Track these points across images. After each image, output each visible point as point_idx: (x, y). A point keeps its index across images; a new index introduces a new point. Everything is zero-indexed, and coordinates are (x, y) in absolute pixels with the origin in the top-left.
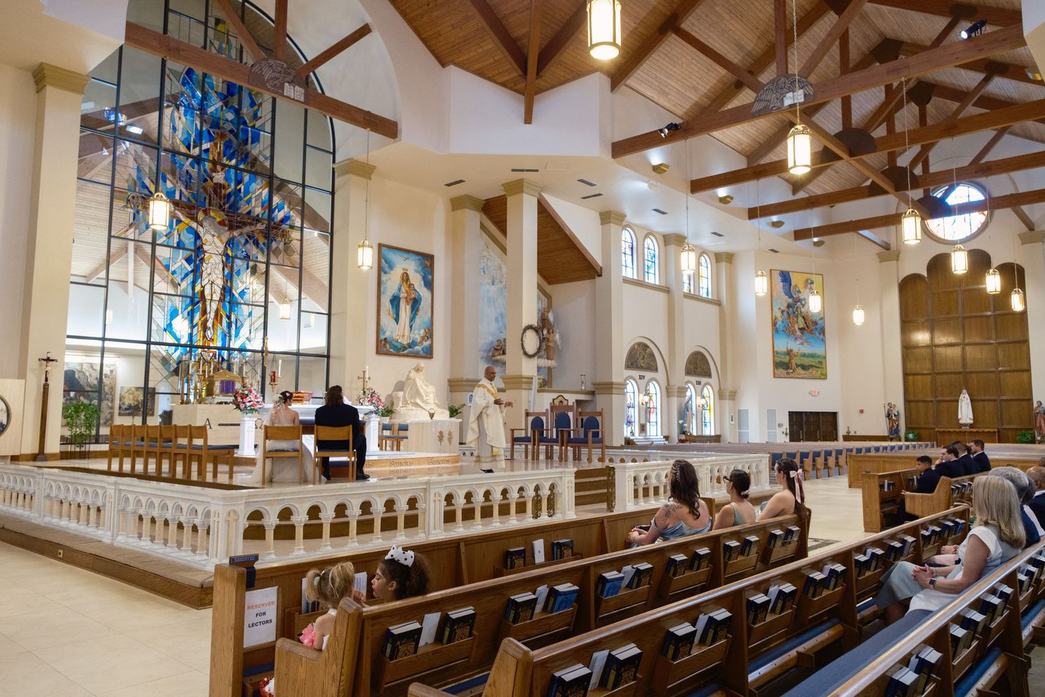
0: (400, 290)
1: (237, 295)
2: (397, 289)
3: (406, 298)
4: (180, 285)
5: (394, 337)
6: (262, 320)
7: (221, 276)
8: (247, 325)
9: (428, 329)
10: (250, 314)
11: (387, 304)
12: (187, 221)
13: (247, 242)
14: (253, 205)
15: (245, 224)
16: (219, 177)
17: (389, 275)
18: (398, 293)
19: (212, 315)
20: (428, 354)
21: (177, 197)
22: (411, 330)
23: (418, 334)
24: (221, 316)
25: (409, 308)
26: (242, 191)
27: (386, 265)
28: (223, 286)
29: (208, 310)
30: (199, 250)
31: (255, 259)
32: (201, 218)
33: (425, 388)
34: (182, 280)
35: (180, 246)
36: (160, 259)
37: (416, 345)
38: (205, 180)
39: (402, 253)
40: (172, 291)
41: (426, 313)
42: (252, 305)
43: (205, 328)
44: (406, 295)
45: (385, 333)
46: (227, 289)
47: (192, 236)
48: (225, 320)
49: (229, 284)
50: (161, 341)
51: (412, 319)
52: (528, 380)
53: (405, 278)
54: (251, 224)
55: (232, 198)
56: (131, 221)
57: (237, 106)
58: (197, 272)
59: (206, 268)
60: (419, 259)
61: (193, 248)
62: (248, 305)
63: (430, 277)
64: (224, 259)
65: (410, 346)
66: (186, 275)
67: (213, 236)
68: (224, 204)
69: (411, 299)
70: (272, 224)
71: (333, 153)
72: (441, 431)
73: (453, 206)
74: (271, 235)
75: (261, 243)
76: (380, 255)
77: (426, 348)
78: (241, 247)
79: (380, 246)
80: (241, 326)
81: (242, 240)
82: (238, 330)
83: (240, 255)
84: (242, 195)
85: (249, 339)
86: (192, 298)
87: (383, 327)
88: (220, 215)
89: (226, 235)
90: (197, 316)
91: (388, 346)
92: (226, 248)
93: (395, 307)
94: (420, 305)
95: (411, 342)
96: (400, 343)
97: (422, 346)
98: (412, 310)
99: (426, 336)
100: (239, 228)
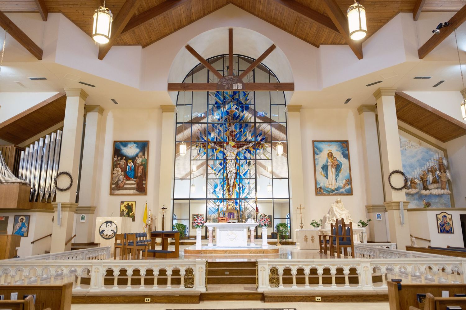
0: (327, 161)
1: (242, 175)
2: (325, 161)
3: (332, 165)
4: (218, 174)
5: (326, 186)
6: (254, 185)
7: (235, 168)
8: (247, 188)
9: (348, 179)
10: (249, 183)
11: (320, 170)
12: (220, 148)
13: (245, 152)
14: (247, 136)
15: (244, 145)
16: (232, 128)
17: (319, 155)
18: (326, 163)
19: (232, 185)
20: (350, 193)
21: (215, 140)
22: (336, 181)
23: (341, 182)
24: (236, 185)
25: (334, 170)
26: (242, 131)
27: (318, 150)
28: (236, 172)
29: (230, 183)
30: (225, 159)
31: (249, 159)
32: (225, 146)
33: (339, 211)
34: (219, 172)
35: (217, 159)
36: (210, 165)
37: (341, 188)
38: (227, 131)
39: (327, 143)
40: (215, 177)
41: (346, 171)
42: (249, 179)
43: (229, 191)
45: (320, 184)
47: (222, 154)
48: (237, 186)
49: (238, 171)
50: (211, 198)
51: (337, 175)
53: (330, 155)
54: (247, 145)
55: (238, 135)
56: (198, 153)
57: (238, 98)
58: (224, 168)
59: (228, 166)
60: (338, 144)
61: (222, 159)
62: (247, 179)
63: (347, 152)
64: (236, 161)
65: (337, 189)
66: (220, 170)
67: (231, 152)
68: (235, 138)
69: (335, 166)
70: (257, 142)
71: (285, 105)
72: (306, 236)
73: (359, 112)
74: (257, 147)
75: (252, 151)
76: (314, 146)
77: (348, 190)
78: (243, 155)
79: (313, 142)
80: (245, 188)
81: (243, 152)
82: (243, 190)
83: (243, 158)
84: (242, 133)
85: (248, 194)
86: (223, 179)
87: (319, 182)
88: (233, 144)
89: (236, 151)
90: (225, 186)
91: (322, 191)
92: (236, 156)
93: (325, 171)
94: (341, 167)
95: (337, 187)
96: (330, 188)
97: (345, 189)
98: (336, 171)
99: (347, 183)
100: (242, 147)
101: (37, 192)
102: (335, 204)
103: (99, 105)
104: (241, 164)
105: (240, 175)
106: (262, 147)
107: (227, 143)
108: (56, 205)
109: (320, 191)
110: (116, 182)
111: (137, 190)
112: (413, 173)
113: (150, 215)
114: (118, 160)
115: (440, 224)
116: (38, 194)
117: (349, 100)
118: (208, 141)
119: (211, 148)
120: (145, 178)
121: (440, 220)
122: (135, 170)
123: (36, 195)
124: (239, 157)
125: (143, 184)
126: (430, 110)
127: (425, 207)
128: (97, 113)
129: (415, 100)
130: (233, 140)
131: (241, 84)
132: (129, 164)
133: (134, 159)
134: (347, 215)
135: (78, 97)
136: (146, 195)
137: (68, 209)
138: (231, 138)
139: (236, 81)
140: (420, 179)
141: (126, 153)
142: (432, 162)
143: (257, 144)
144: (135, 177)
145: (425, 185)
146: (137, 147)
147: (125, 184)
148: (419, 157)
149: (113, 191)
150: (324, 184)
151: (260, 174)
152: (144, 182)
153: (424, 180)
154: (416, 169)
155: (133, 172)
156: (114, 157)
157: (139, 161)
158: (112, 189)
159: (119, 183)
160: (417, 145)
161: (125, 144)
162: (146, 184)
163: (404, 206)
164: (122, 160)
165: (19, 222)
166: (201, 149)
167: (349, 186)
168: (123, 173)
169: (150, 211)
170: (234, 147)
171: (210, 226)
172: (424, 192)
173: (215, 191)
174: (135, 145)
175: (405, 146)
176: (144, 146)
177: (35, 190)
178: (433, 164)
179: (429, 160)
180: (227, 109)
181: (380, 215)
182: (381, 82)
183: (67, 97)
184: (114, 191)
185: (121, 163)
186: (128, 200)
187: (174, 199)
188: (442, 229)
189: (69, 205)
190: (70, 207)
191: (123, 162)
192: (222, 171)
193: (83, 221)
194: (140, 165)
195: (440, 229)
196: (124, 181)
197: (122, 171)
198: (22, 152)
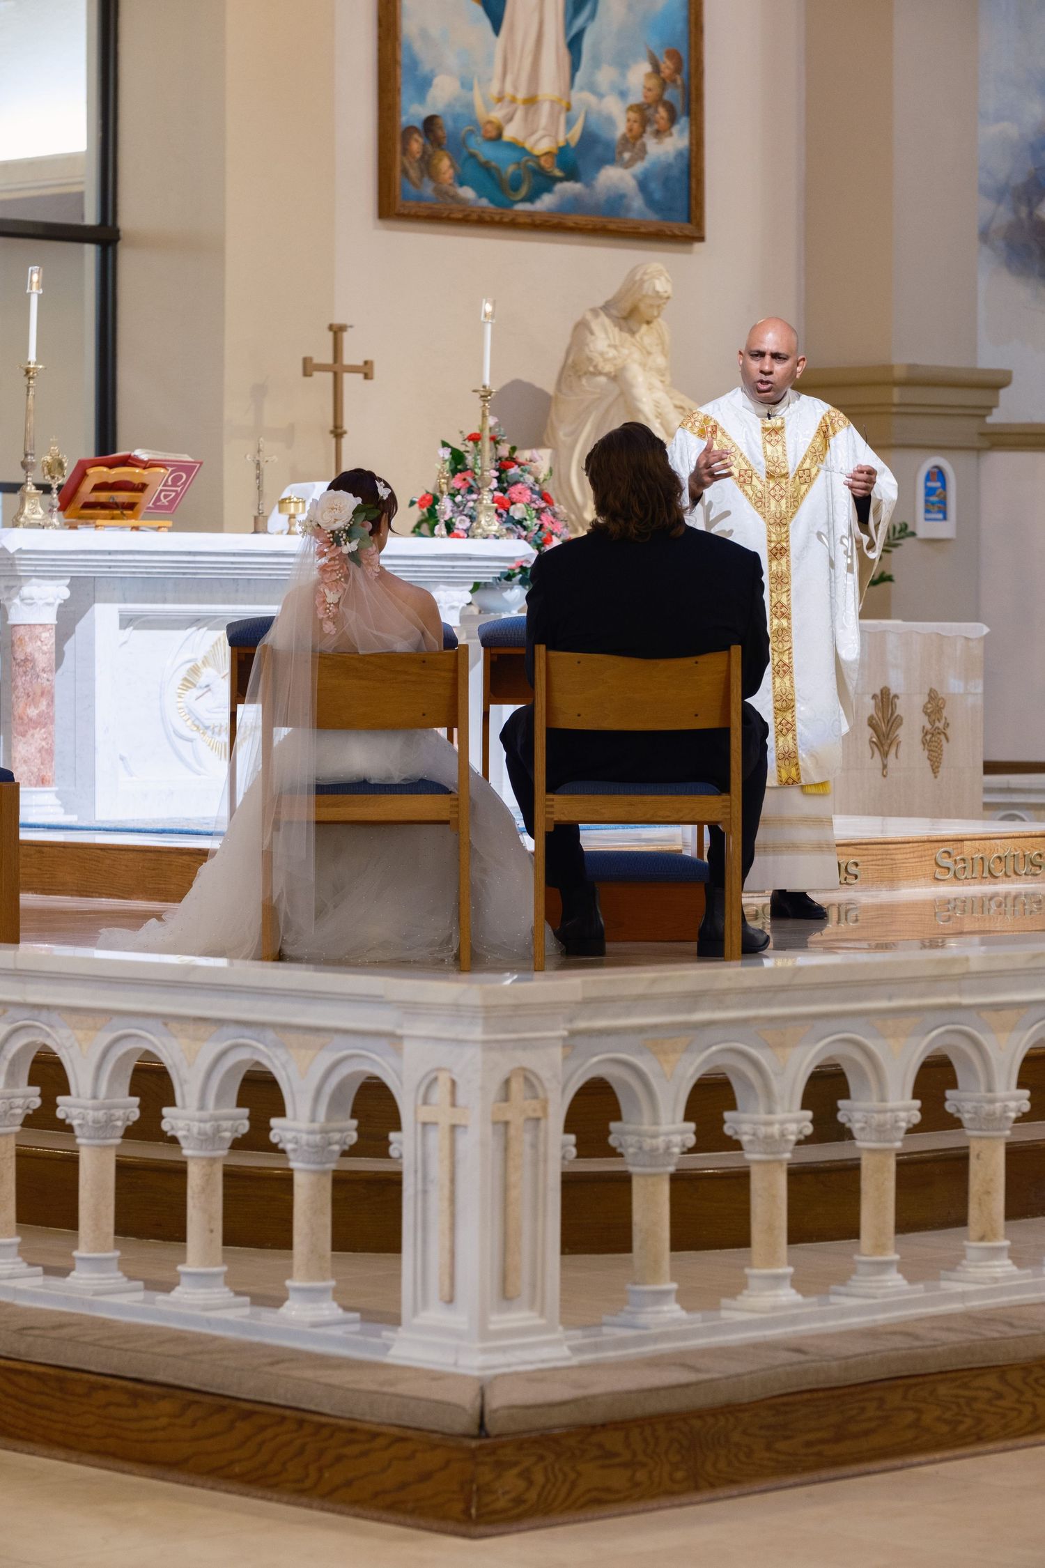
5: (481, 112)
9: (673, 54)
20: (678, 212)
22: (575, 66)
37: (612, 154)
45: (424, 85)
65: (572, 162)
72: (885, 692)
77: (663, 174)
87: (418, 47)
91: (445, 165)
95: (575, 136)
96: (514, 146)
97: (639, 167)
99: (659, 100)
150: (466, 85)
167: (675, 143)
181: (942, 477)
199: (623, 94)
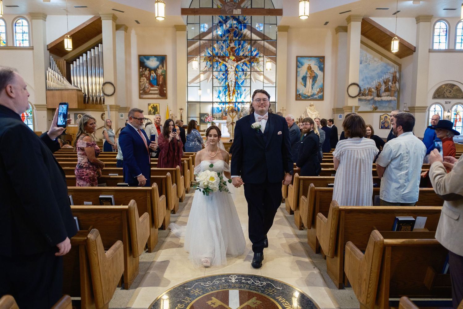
0: (306, 73)
1: (240, 84)
2: (305, 73)
3: (310, 77)
4: (221, 83)
5: (304, 93)
6: (249, 91)
7: (234, 78)
8: (244, 94)
9: (322, 88)
10: (245, 90)
11: (300, 80)
12: (223, 62)
13: (243, 65)
14: (245, 52)
15: (242, 59)
16: (232, 45)
17: (301, 68)
18: (306, 75)
19: (232, 92)
20: (322, 98)
21: (219, 55)
22: (312, 89)
23: (316, 90)
24: (235, 92)
25: (311, 80)
26: (241, 47)
27: (300, 64)
28: (235, 82)
29: (230, 90)
30: (227, 71)
31: (246, 71)
32: (227, 60)
34: (222, 81)
35: (221, 71)
36: (215, 76)
37: (315, 95)
38: (228, 47)
39: (308, 58)
40: (219, 85)
41: (320, 81)
42: (246, 87)
43: (230, 96)
44: (310, 75)
45: (299, 92)
46: (237, 82)
48: (236, 93)
49: (237, 81)
50: (216, 101)
51: (313, 85)
52: (351, 108)
53: (310, 68)
54: (244, 59)
55: (237, 51)
56: (206, 65)
58: (226, 78)
59: (229, 76)
60: (317, 59)
62: (244, 87)
63: (323, 66)
64: (235, 72)
65: (312, 96)
66: (223, 80)
67: (231, 65)
68: (235, 53)
69: (312, 77)
70: (252, 57)
71: (276, 24)
73: (336, 31)
74: (252, 61)
75: (248, 65)
76: (297, 61)
77: (320, 96)
78: (241, 67)
79: (297, 57)
80: (242, 94)
81: (241, 65)
82: (241, 95)
83: (241, 70)
84: (241, 49)
85: (245, 98)
86: (225, 87)
87: (299, 90)
88: (233, 58)
89: (236, 64)
90: (227, 93)
91: (301, 96)
92: (236, 69)
93: (304, 81)
94: (317, 78)
95: (312, 94)
96: (307, 95)
97: (318, 96)
98: (313, 81)
99: (320, 91)
100: (240, 61)
101: (87, 96)
102: (309, 107)
103: (125, 25)
104: (239, 75)
105: (238, 84)
106: (256, 61)
107: (228, 57)
108: (106, 107)
109: (299, 97)
110: (143, 89)
111: (160, 95)
112: (372, 83)
113: (171, 114)
114: (143, 71)
115: (382, 122)
116: (89, 98)
117: (326, 23)
118: (214, 55)
119: (216, 62)
120: (165, 85)
121: (382, 119)
122: (157, 79)
123: (87, 98)
124: (238, 69)
125: (164, 90)
126: (388, 34)
127: (373, 110)
128: (123, 31)
129: (378, 25)
130: (233, 55)
131: (240, 10)
132: (152, 74)
133: (155, 70)
134: (317, 115)
135: (111, 21)
136: (167, 98)
137: (114, 109)
138: (232, 53)
139: (236, 7)
140: (376, 89)
141: (149, 65)
142: (388, 75)
143: (252, 58)
144: (158, 85)
145: (378, 93)
146: (157, 60)
147: (150, 90)
148: (379, 70)
149: (141, 96)
150: (303, 91)
151: (256, 79)
152: (165, 89)
153: (378, 89)
154: (375, 80)
155: (155, 81)
156: (140, 68)
157: (160, 71)
158: (140, 94)
159: (145, 89)
160: (379, 61)
161: (148, 57)
162: (166, 90)
163: (355, 109)
164: (146, 71)
165: (78, 118)
166: (207, 62)
167: (322, 94)
168: (148, 81)
169: (171, 112)
170: (234, 60)
171: (217, 122)
172: (377, 99)
173: (219, 96)
174: (155, 59)
175: (369, 62)
176: (162, 59)
177: (86, 95)
178: (389, 77)
179: (386, 73)
180: (229, 28)
181: (341, 115)
182: (350, 11)
183: (103, 21)
184: (143, 96)
185: (146, 73)
186: (154, 102)
187: (188, 102)
188: (382, 126)
189: (115, 107)
190: (116, 108)
191: (147, 73)
192: (225, 80)
193: (122, 118)
194: (161, 75)
195: (381, 126)
196: (150, 87)
197: (147, 80)
198: (71, 65)
199: (317, 91)
